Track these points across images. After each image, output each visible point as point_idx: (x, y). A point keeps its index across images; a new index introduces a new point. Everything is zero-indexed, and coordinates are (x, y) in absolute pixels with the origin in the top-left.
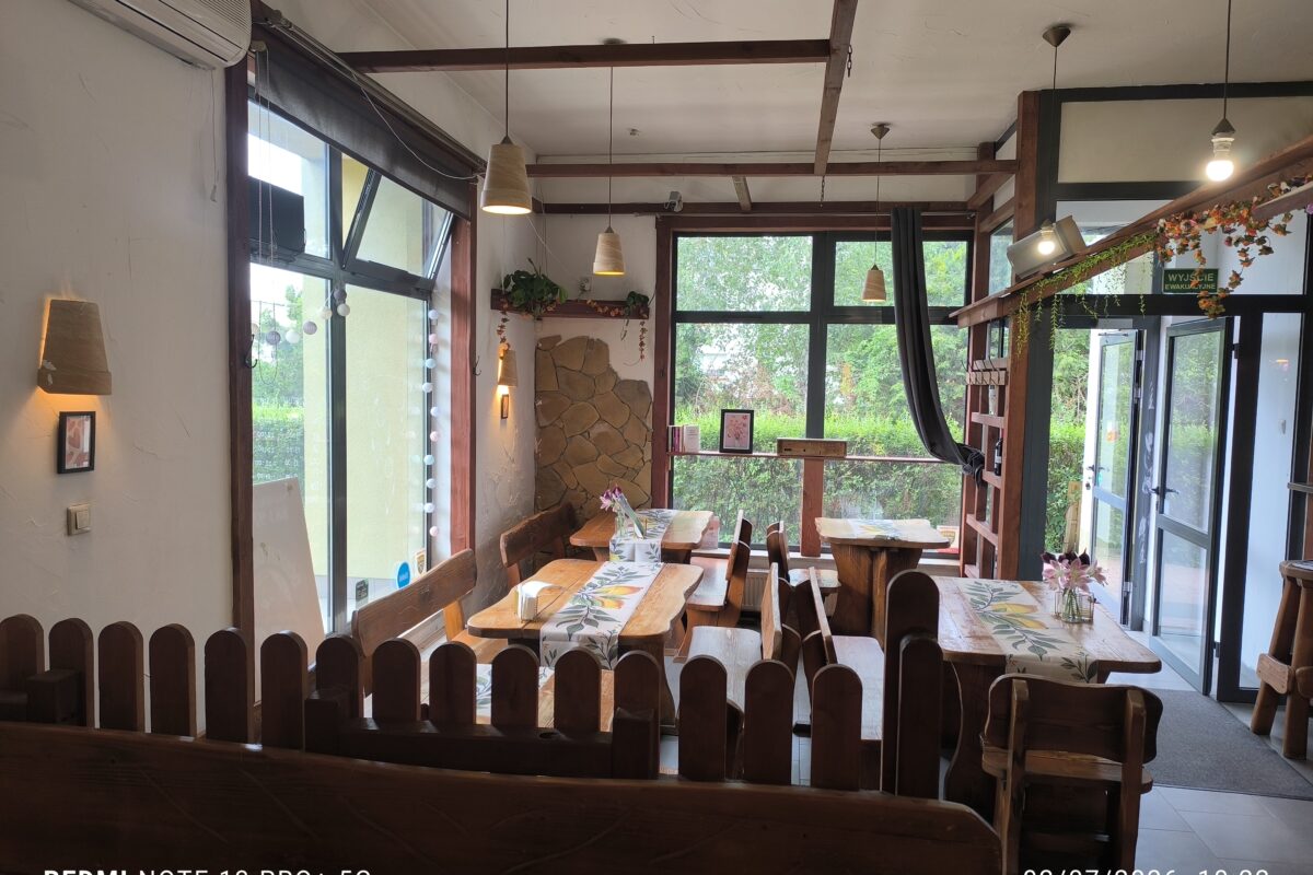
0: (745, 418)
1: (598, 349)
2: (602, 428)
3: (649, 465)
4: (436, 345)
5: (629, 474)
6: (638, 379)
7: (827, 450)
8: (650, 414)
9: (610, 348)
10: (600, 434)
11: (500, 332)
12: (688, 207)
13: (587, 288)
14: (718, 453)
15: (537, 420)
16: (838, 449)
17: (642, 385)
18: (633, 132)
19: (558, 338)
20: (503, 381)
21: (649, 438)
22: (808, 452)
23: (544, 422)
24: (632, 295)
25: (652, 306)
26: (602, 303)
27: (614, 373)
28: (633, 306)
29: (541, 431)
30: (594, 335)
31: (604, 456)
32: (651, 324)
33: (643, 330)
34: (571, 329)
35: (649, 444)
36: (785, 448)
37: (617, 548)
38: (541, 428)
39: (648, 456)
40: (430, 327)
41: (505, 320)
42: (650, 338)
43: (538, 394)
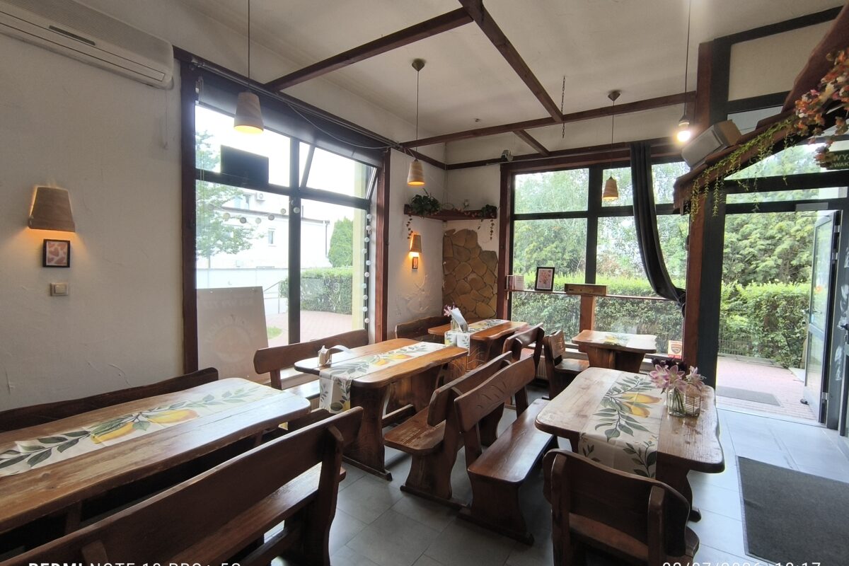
0: (550, 271)
1: (472, 235)
2: (473, 276)
3: (496, 296)
4: (371, 231)
5: (486, 300)
6: (491, 250)
7: (594, 291)
8: (497, 269)
9: (478, 235)
10: (473, 280)
11: (408, 225)
12: (515, 158)
13: (466, 204)
14: (534, 290)
15: (444, 272)
16: (601, 290)
17: (494, 253)
18: (477, 120)
19: (454, 230)
20: (413, 250)
21: (496, 281)
22: (584, 291)
23: (447, 273)
24: (488, 206)
25: (498, 211)
26: (473, 212)
27: (480, 247)
28: (487, 212)
29: (446, 277)
30: (471, 229)
31: (474, 291)
32: (497, 221)
33: (493, 224)
34: (460, 225)
35: (496, 285)
36: (569, 289)
37: (449, 337)
38: (446, 275)
39: (496, 291)
40: (368, 223)
41: (411, 219)
42: (497, 229)
43: (444, 259)
